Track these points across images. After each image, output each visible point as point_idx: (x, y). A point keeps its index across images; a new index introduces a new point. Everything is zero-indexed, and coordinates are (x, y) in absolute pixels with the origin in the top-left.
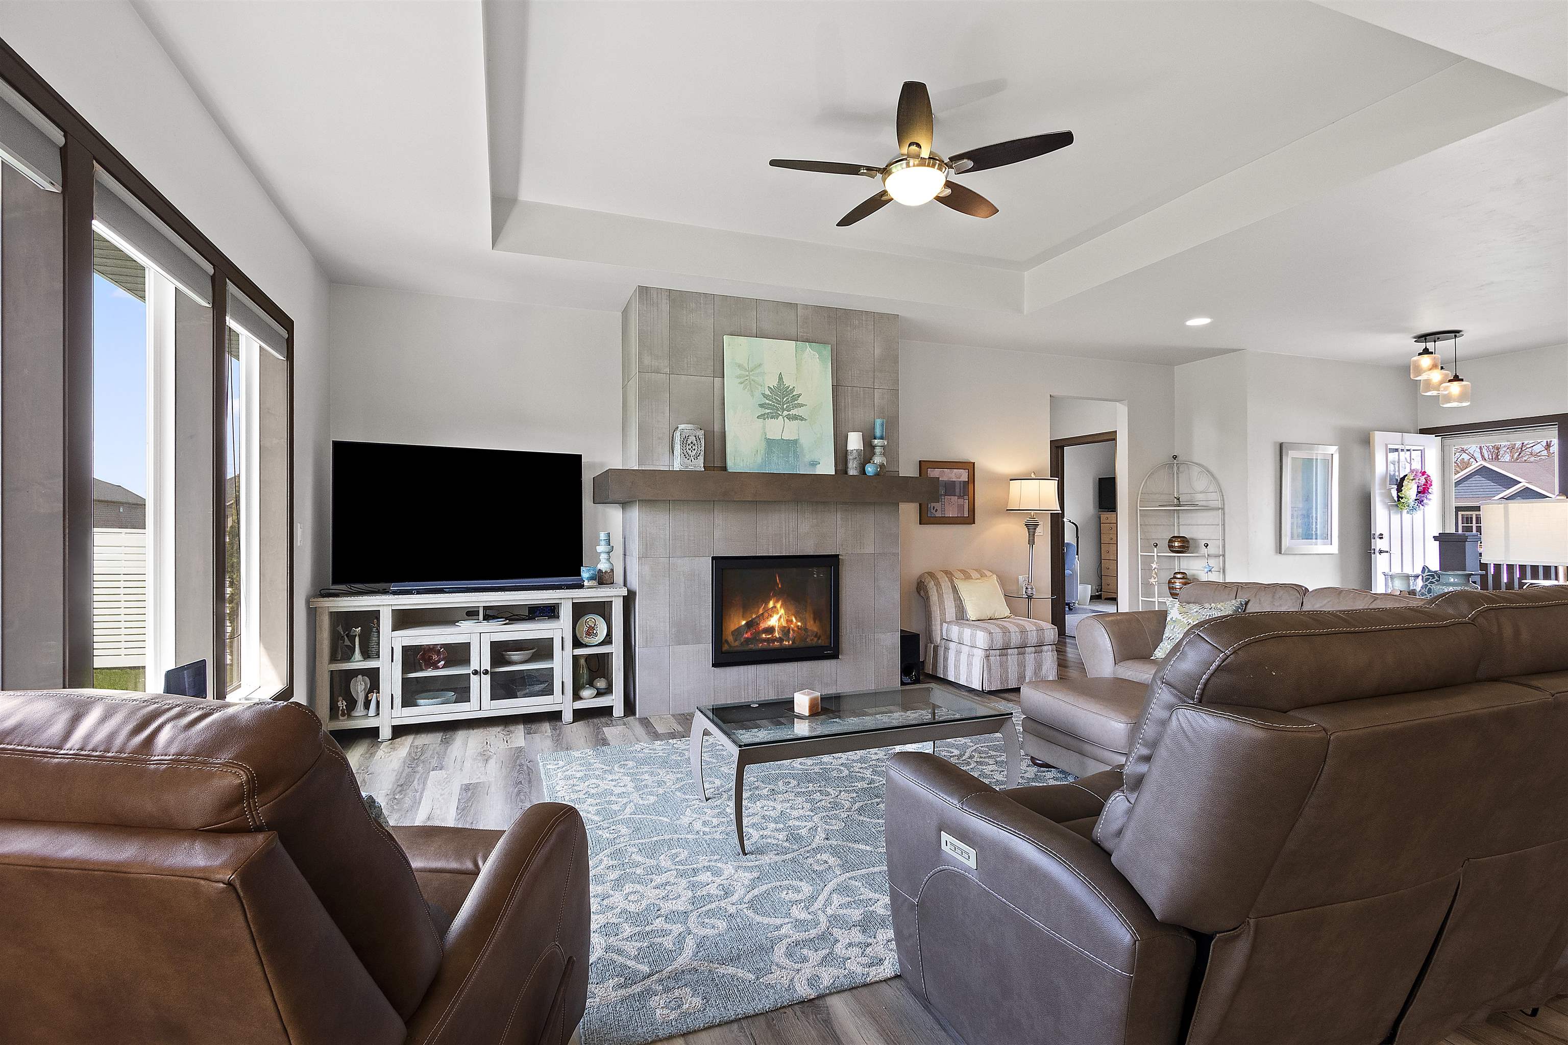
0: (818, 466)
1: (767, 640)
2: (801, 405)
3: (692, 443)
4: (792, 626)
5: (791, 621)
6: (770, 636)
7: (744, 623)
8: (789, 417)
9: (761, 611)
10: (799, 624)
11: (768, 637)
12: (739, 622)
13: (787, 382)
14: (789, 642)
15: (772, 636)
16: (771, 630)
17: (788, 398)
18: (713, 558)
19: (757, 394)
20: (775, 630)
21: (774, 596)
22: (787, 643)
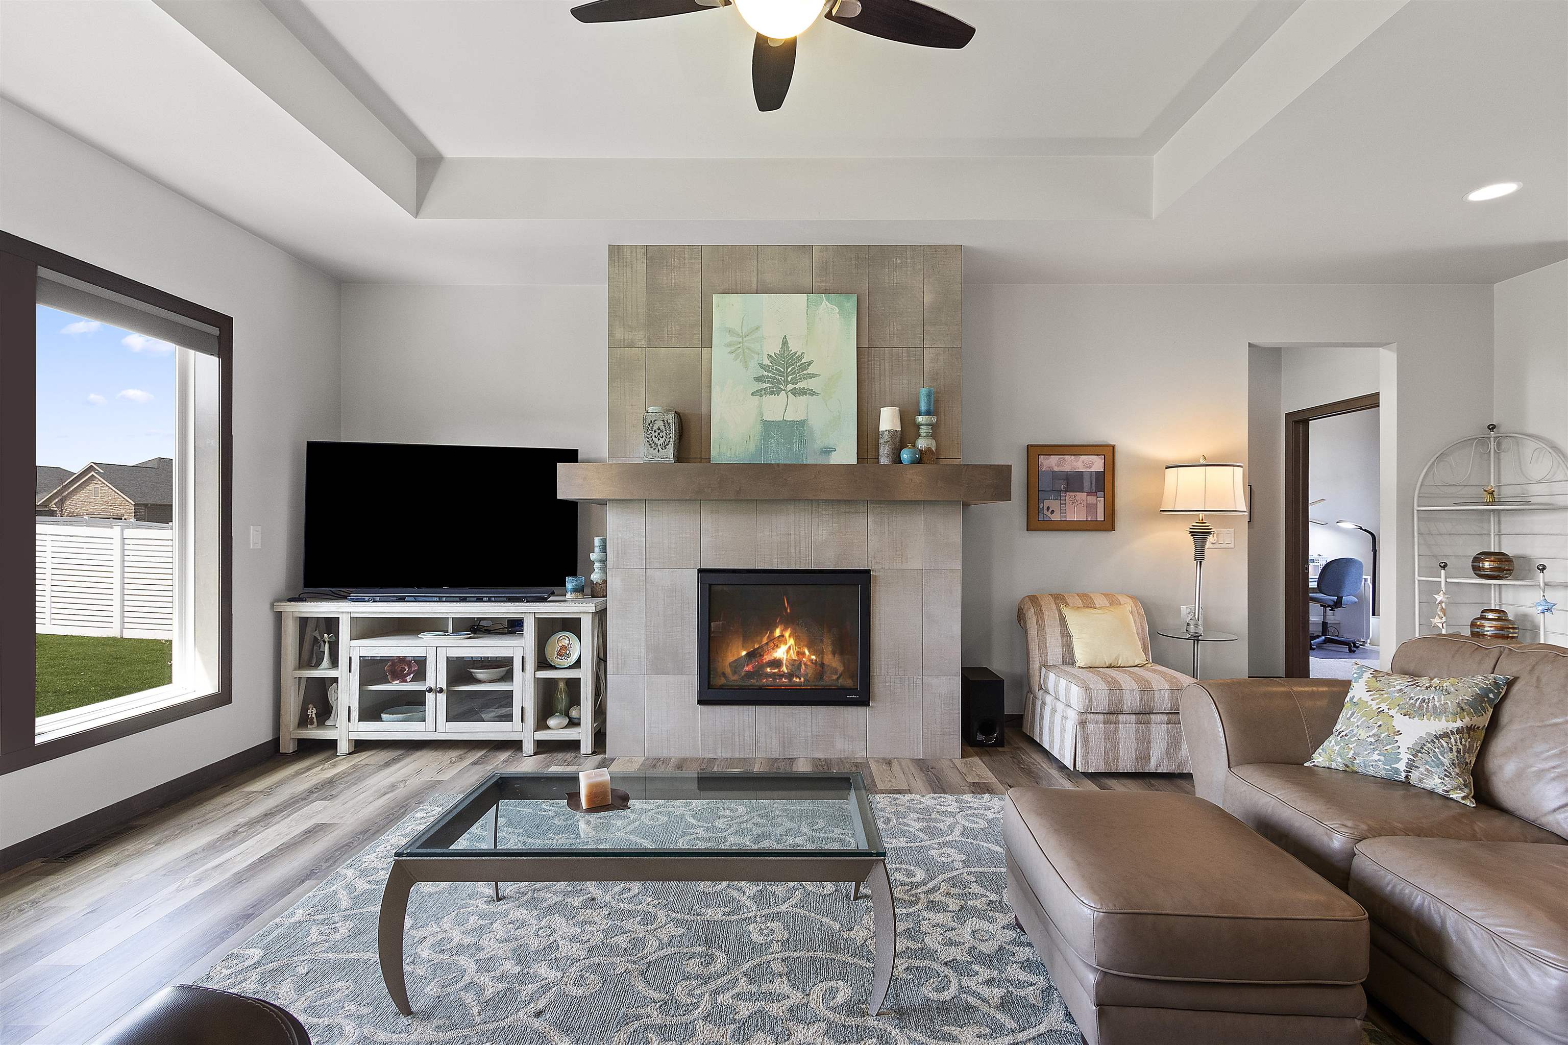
0: (833, 453)
1: (773, 675)
2: (812, 376)
3: (659, 429)
4: (804, 659)
5: (804, 654)
6: (776, 671)
7: (744, 653)
8: (795, 392)
9: (765, 640)
10: (813, 657)
11: (773, 671)
12: (739, 653)
13: (795, 347)
14: (800, 679)
15: (779, 671)
16: (777, 663)
17: (794, 368)
18: (700, 571)
19: (753, 364)
20: (783, 663)
21: (781, 622)
22: (798, 680)
